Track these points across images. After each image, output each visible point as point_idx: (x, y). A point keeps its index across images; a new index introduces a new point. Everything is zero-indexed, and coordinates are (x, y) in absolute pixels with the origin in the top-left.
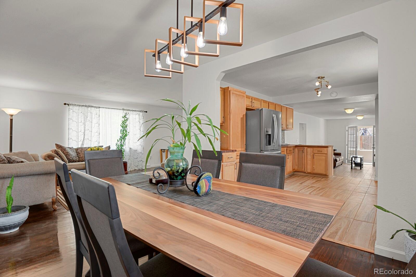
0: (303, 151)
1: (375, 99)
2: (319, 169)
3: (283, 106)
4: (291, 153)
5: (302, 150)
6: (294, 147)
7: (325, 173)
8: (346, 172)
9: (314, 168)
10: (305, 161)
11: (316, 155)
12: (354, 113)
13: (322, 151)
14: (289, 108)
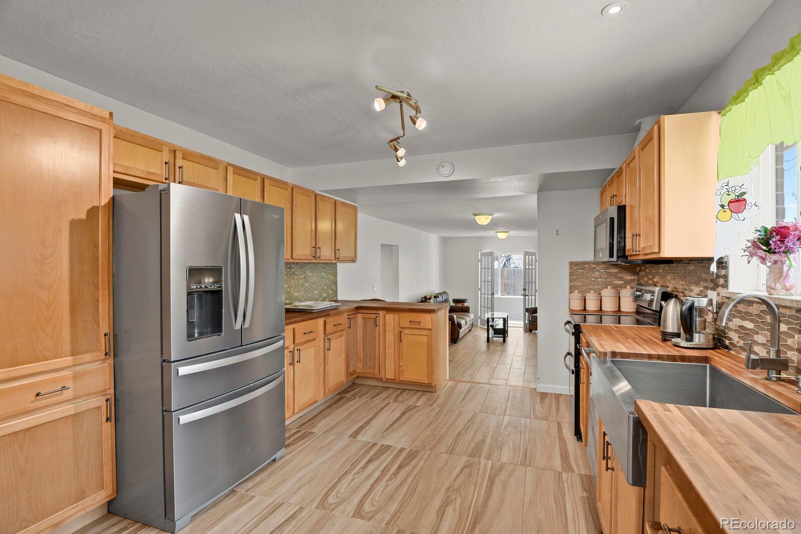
0: (375, 319)
1: (538, 191)
2: (415, 373)
3: (323, 196)
4: (342, 330)
5: (373, 320)
6: (352, 311)
7: (427, 382)
8: (477, 352)
9: (403, 368)
10: (381, 349)
11: (406, 331)
12: (493, 225)
13: (420, 322)
14: (344, 204)
